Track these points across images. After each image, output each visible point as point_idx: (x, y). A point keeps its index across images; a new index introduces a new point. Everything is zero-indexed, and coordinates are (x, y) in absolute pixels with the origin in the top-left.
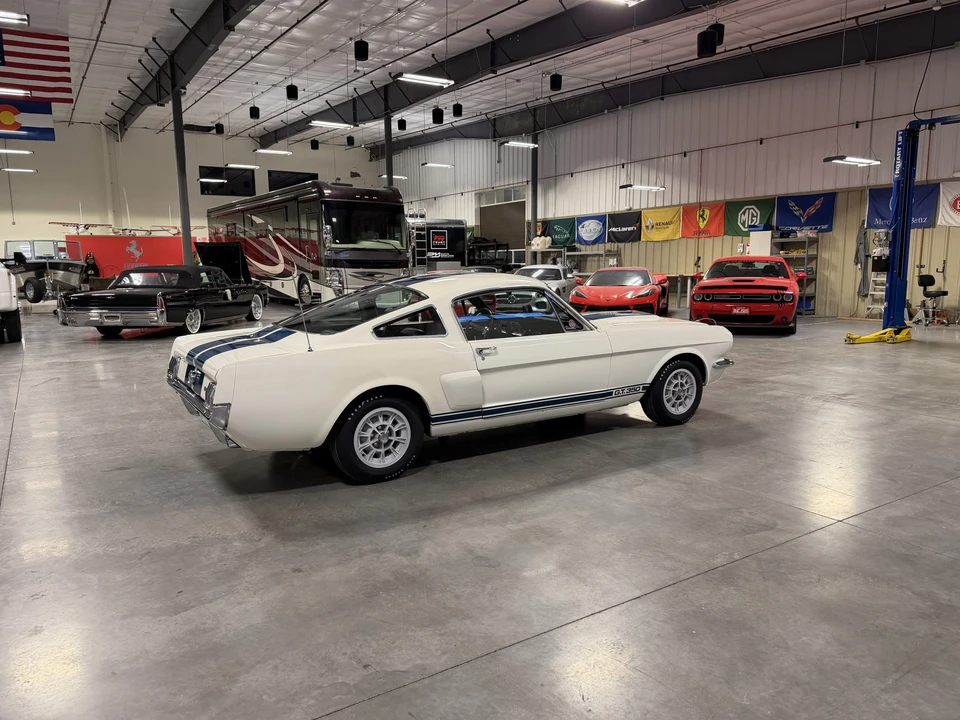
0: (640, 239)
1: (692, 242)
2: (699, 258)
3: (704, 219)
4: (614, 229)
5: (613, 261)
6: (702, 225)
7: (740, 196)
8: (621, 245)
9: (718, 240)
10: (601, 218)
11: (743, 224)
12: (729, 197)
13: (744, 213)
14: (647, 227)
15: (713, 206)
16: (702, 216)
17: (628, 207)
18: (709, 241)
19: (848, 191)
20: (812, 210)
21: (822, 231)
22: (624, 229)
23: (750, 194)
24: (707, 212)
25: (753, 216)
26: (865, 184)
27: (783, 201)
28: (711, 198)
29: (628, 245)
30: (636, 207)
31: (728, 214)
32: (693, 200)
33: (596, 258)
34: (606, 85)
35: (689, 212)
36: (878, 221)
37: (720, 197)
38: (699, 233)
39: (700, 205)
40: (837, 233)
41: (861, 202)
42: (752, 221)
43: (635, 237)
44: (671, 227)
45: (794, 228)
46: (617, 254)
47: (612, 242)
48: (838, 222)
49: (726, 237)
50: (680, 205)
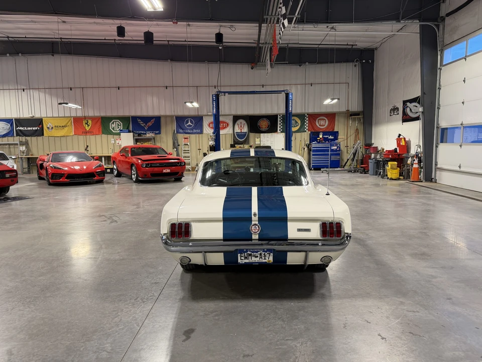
0: (43, 135)
1: (81, 138)
2: (87, 146)
3: (88, 125)
4: (21, 128)
5: (23, 148)
6: (88, 128)
7: (109, 114)
8: (29, 138)
9: (98, 137)
10: (9, 121)
11: (113, 129)
12: (103, 114)
13: (113, 123)
14: (48, 128)
15: (93, 119)
16: (87, 124)
17: (31, 116)
18: (93, 137)
19: (166, 117)
20: (150, 124)
21: (156, 134)
22: (29, 129)
23: (115, 114)
24: (90, 122)
25: (118, 125)
26: (173, 114)
27: (135, 119)
28: (91, 114)
29: (34, 139)
30: (37, 116)
31: (103, 124)
32: (80, 114)
33: (7, 146)
34: (10, 39)
35: (78, 121)
36: (181, 131)
37: (97, 114)
38: (86, 133)
39: (85, 118)
40: (163, 135)
41: (172, 121)
42: (118, 128)
43: (40, 133)
44: (66, 129)
45: (142, 132)
46: (26, 144)
47: (20, 136)
48: (163, 130)
49: (103, 135)
50: (71, 117)
